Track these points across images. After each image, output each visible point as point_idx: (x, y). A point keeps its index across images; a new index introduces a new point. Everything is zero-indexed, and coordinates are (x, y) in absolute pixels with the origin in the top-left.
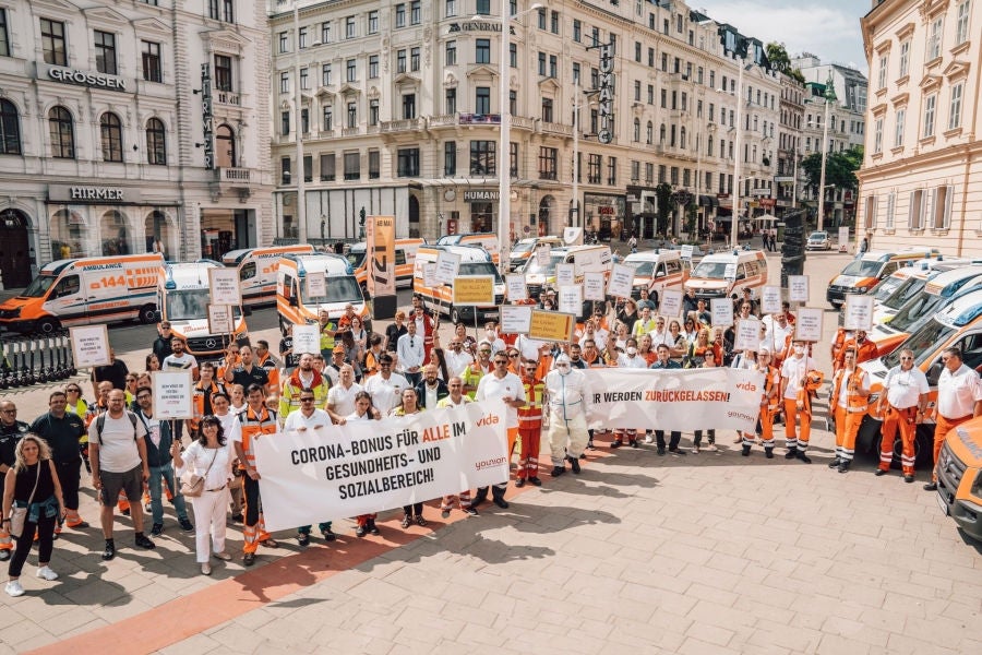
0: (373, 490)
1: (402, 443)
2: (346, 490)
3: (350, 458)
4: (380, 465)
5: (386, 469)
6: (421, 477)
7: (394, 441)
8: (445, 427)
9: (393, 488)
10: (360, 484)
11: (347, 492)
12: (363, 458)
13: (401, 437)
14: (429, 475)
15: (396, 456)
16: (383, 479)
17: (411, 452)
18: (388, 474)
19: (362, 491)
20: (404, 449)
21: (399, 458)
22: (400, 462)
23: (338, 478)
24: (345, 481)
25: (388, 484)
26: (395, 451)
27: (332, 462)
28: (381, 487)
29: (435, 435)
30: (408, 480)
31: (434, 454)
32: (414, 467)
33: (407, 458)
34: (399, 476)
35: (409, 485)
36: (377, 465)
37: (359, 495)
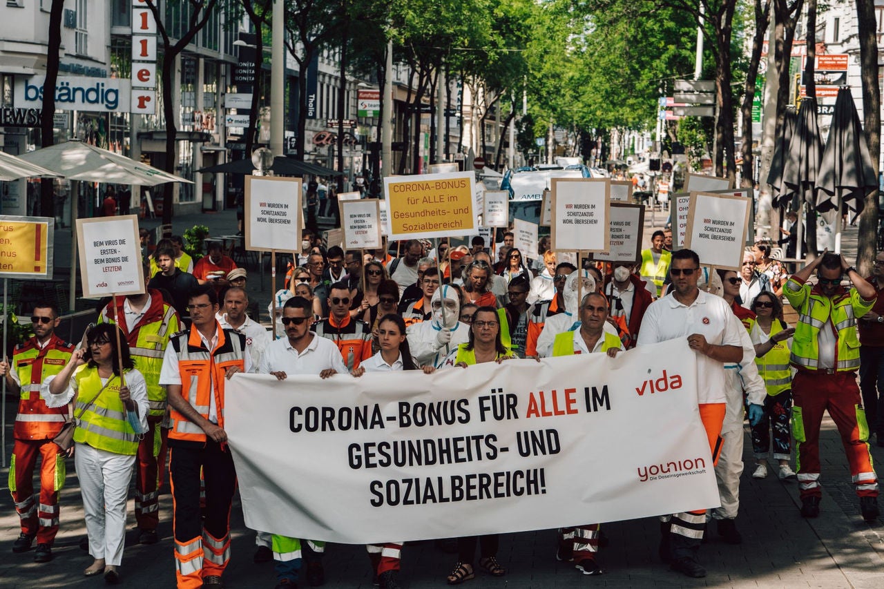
0: (433, 497)
1: (489, 415)
2: (383, 491)
3: (391, 433)
4: (447, 451)
5: (458, 460)
6: (522, 483)
7: (473, 408)
8: (568, 392)
9: (470, 498)
10: (409, 481)
11: (383, 496)
12: (415, 434)
13: (488, 403)
14: (536, 481)
15: (477, 438)
16: (453, 478)
17: (506, 431)
18: (463, 470)
19: (412, 496)
20: (490, 425)
21: (482, 442)
22: (485, 449)
23: (369, 465)
24: (383, 475)
25: (461, 490)
26: (475, 427)
27: (360, 436)
28: (447, 493)
29: (549, 407)
30: (497, 485)
31: (547, 442)
32: (511, 462)
33: (498, 445)
34: (481, 476)
35: (497, 495)
36: (442, 452)
37: (406, 502)
